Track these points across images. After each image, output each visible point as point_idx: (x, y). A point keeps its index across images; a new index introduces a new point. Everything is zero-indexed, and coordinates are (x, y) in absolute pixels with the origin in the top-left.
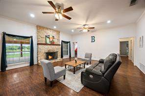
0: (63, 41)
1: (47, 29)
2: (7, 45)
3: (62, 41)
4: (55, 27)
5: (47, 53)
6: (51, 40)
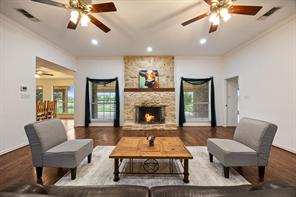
0: (186, 80)
1: (142, 57)
2: (99, 94)
3: (183, 79)
4: (150, 49)
5: (140, 108)
6: (150, 79)
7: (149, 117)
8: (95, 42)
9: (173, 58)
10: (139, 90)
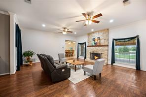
3: (113, 39)
4: (92, 30)
7: (96, 57)
8: (75, 33)
9: (108, 30)
10: (92, 46)
